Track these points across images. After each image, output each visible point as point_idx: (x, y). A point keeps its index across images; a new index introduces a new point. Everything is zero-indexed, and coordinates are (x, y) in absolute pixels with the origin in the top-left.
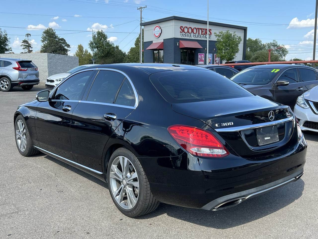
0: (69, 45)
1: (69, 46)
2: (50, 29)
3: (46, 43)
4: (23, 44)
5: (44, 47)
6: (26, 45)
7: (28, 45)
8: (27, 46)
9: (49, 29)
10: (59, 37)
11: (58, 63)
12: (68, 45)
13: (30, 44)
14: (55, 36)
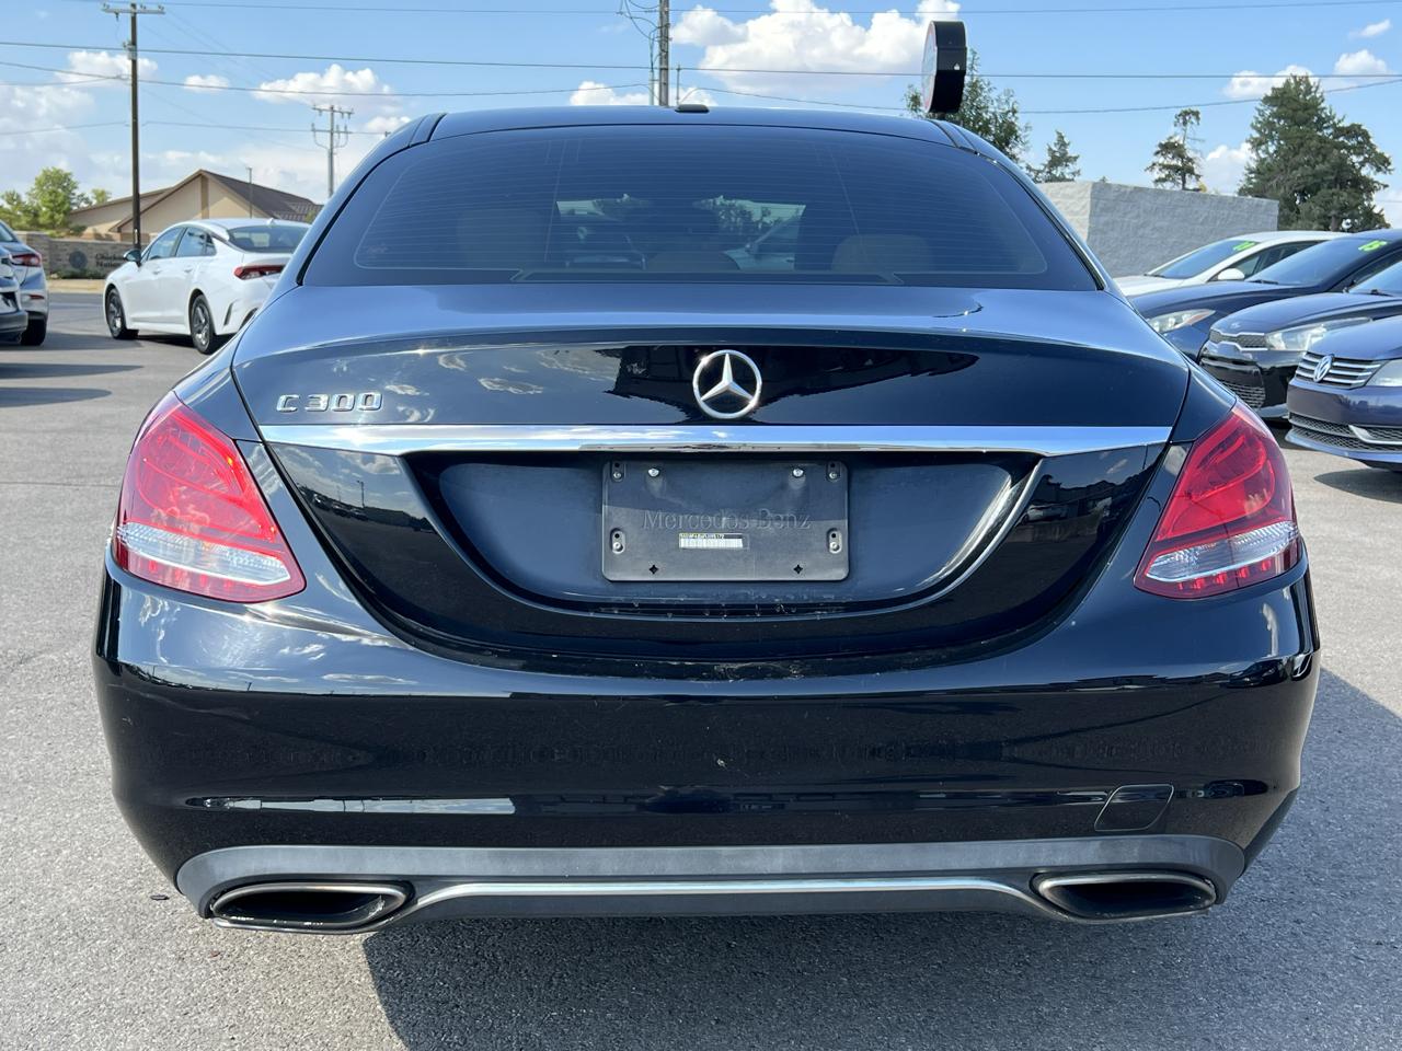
0: (1387, 155)
1: (1386, 161)
2: (1298, 83)
3: (1268, 153)
4: (1161, 160)
5: (1258, 172)
6: (1174, 162)
7: (1180, 164)
8: (1176, 169)
9: (1292, 81)
10: (1339, 122)
11: (1147, 231)
12: (1382, 155)
13: (1190, 160)
14: (1320, 119)
